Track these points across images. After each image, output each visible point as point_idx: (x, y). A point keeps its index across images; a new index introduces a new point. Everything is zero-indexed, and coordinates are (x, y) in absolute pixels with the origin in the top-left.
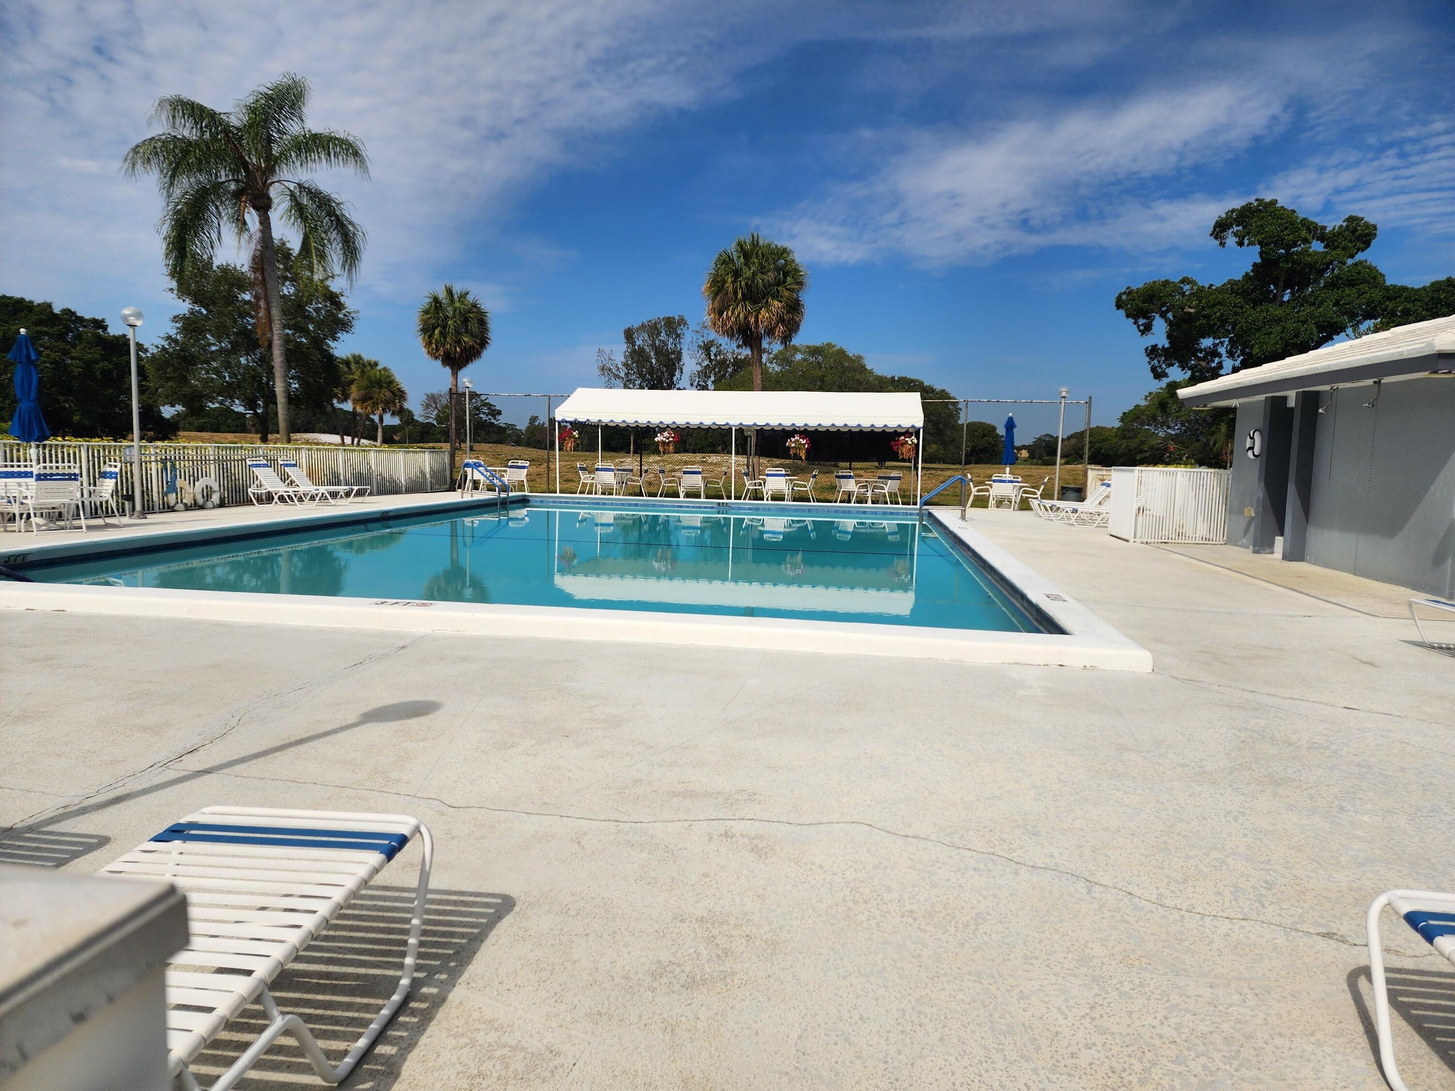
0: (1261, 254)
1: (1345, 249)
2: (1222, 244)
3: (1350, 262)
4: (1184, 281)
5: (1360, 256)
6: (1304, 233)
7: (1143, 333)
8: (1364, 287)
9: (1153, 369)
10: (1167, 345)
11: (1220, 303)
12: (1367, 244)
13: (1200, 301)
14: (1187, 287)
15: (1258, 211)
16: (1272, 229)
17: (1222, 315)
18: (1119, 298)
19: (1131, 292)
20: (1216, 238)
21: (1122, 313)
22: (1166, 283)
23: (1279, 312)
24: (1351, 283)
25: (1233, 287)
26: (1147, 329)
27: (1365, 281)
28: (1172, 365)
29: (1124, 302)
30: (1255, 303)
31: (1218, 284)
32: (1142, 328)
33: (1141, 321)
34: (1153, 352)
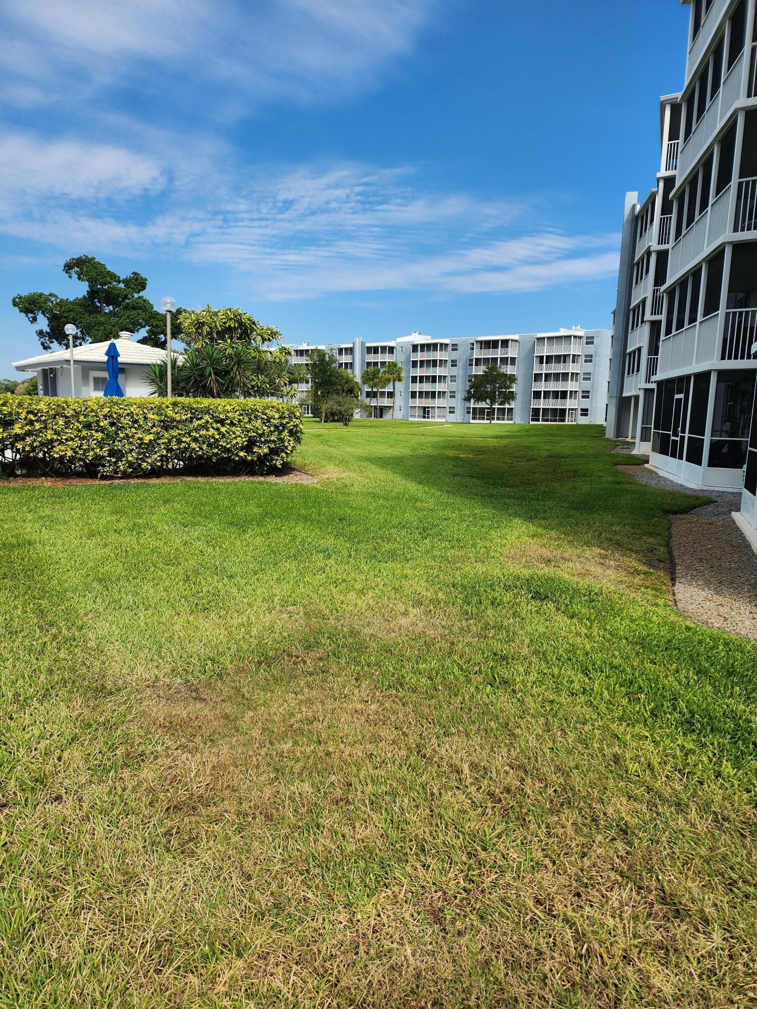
0: (89, 286)
1: (133, 289)
2: (70, 277)
3: (136, 296)
4: (51, 295)
5: (141, 294)
6: (108, 279)
7: (32, 322)
8: (140, 311)
9: (42, 344)
10: (49, 331)
11: (71, 311)
12: (144, 288)
13: (61, 308)
14: (53, 299)
15: (85, 262)
16: (93, 274)
17: (74, 317)
18: (14, 300)
19: (21, 298)
20: (67, 273)
21: (16, 309)
22: (41, 295)
23: (102, 319)
24: (134, 308)
25: (78, 303)
26: (34, 320)
27: (140, 308)
28: (53, 342)
29: (17, 303)
30: (91, 313)
31: (71, 300)
32: (31, 319)
33: (30, 315)
34: (41, 333)
